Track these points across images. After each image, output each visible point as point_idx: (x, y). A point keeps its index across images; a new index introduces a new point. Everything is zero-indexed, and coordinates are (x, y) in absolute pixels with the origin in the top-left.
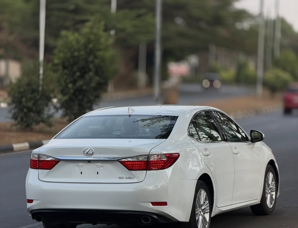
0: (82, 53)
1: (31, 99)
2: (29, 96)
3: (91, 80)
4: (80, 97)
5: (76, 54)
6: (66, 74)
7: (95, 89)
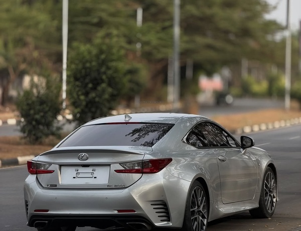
0: (94, 63)
1: (40, 111)
2: (38, 107)
3: (104, 91)
4: (93, 109)
5: (88, 65)
6: (78, 86)
7: (109, 101)
